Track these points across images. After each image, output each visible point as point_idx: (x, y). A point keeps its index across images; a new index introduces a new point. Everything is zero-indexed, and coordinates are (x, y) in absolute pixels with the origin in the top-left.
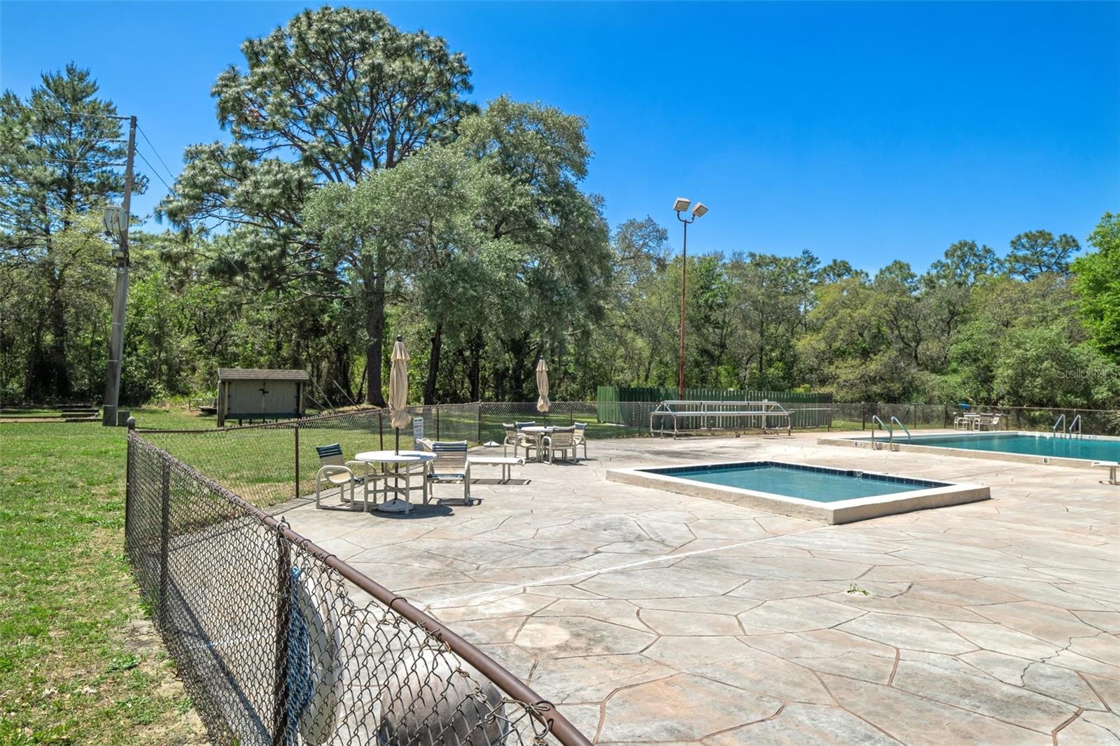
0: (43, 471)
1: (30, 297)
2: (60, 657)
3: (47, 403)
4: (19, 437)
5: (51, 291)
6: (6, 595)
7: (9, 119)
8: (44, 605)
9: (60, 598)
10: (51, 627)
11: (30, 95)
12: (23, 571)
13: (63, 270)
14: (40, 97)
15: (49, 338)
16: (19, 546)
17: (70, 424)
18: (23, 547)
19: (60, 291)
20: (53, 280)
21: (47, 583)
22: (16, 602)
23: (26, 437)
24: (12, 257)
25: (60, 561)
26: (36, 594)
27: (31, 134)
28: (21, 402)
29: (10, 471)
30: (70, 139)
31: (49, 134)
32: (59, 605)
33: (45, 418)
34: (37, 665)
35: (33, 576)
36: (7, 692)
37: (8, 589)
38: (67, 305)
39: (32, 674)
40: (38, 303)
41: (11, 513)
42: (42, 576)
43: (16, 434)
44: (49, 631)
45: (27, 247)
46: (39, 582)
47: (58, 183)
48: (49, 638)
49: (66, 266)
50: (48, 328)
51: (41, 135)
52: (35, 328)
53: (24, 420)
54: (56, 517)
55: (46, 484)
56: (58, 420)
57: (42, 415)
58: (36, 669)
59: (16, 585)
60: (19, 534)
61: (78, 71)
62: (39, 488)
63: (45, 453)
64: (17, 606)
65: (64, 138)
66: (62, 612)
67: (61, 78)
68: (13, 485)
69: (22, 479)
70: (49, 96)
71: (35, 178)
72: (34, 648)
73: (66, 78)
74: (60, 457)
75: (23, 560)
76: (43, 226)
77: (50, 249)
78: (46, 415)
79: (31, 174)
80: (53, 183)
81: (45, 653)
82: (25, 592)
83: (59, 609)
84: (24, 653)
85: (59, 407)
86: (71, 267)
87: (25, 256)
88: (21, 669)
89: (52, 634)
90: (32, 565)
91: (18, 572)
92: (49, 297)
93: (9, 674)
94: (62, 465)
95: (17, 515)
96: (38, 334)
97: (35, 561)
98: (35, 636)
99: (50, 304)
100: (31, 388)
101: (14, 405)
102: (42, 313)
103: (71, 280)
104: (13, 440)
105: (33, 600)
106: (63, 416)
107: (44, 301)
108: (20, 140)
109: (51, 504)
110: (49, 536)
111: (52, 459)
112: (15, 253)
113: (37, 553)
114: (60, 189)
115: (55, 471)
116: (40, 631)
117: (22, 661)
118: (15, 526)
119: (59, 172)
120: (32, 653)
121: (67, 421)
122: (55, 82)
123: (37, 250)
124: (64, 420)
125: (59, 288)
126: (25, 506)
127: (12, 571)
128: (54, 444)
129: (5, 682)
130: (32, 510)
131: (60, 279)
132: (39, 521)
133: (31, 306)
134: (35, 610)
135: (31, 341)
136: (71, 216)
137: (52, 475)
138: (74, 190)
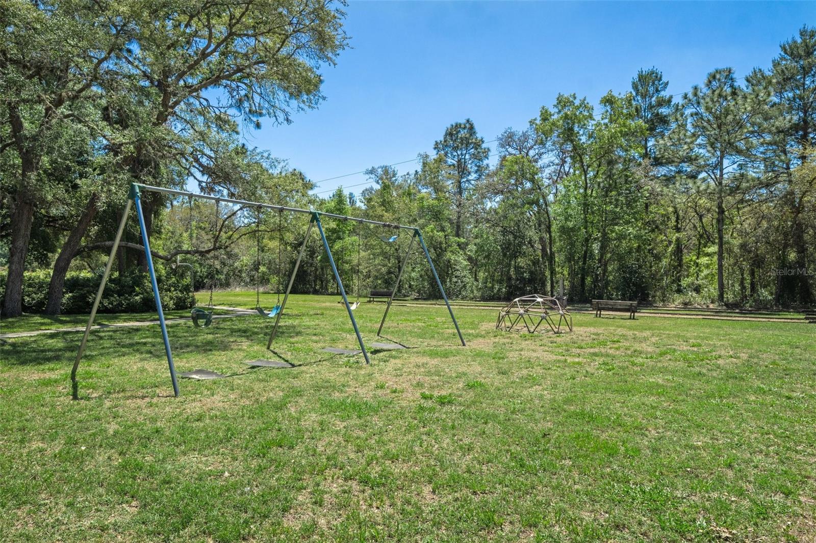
0: (791, 359)
1: (776, 223)
2: (811, 523)
3: (793, 308)
4: (771, 332)
5: (793, 216)
6: (762, 452)
7: (756, 88)
8: (793, 469)
9: (809, 468)
10: (801, 493)
11: (771, 66)
12: (776, 436)
13: (802, 197)
14: (779, 64)
15: (792, 256)
16: (772, 415)
17: (812, 324)
18: (775, 416)
19: (800, 215)
20: (794, 206)
21: (797, 452)
22: (770, 460)
23: (776, 332)
24: (761, 195)
25: (807, 434)
26: (787, 458)
27: (772, 94)
28: (772, 306)
29: (764, 356)
30: (804, 89)
31: (786, 91)
32: (807, 474)
33: (791, 319)
34: (789, 523)
35: (784, 442)
36: (763, 538)
37: (764, 448)
38: (807, 226)
39: (784, 530)
40: (783, 227)
41: (766, 388)
42: (792, 444)
43: (769, 330)
44: (800, 495)
45: (772, 185)
46: (788, 449)
47: (795, 127)
48: (799, 501)
49: (804, 194)
50: (792, 247)
51: (781, 93)
52: (781, 247)
53: (775, 320)
54: (803, 397)
55: (793, 369)
56: (802, 321)
57: (789, 317)
58: (788, 526)
59: (770, 446)
60: (772, 406)
61: (809, 30)
62: (787, 372)
63: (792, 345)
64: (771, 464)
65: (799, 90)
66: (811, 481)
67: (795, 42)
68: (766, 367)
69: (774, 363)
70: (786, 60)
71: (777, 128)
72: (785, 506)
73: (799, 41)
74: (805, 350)
75: (776, 427)
76: (785, 166)
77: (790, 182)
78: (793, 317)
79: (773, 126)
80: (791, 128)
81: (796, 515)
82: (777, 454)
83: (808, 477)
84: (777, 509)
85: (803, 312)
86: (809, 193)
87: (771, 192)
88: (775, 521)
89: (802, 499)
90: (783, 433)
91: (771, 436)
92: (791, 221)
93: (765, 522)
94: (807, 356)
95: (770, 390)
96: (784, 252)
97: (786, 430)
98: (787, 495)
99: (792, 226)
100: (779, 296)
101: (767, 309)
102: (786, 235)
103: (809, 204)
104: (766, 334)
105: (784, 463)
106: (806, 319)
107: (787, 225)
108: (764, 101)
109: (799, 386)
110: (797, 412)
111: (798, 351)
112: (764, 191)
113: (787, 423)
114: (797, 132)
115: (801, 360)
116: (790, 493)
117: (776, 514)
118: (769, 399)
119: (795, 118)
120: (784, 510)
121: (810, 322)
122: (790, 47)
123: (780, 186)
124: (807, 321)
125: (799, 213)
126: (777, 384)
127: (766, 434)
128: (799, 339)
129: (761, 528)
130: (782, 388)
131: (799, 205)
132: (789, 398)
133: (777, 229)
134: (786, 473)
135: (778, 258)
136: (807, 151)
137: (798, 363)
138: (810, 130)
